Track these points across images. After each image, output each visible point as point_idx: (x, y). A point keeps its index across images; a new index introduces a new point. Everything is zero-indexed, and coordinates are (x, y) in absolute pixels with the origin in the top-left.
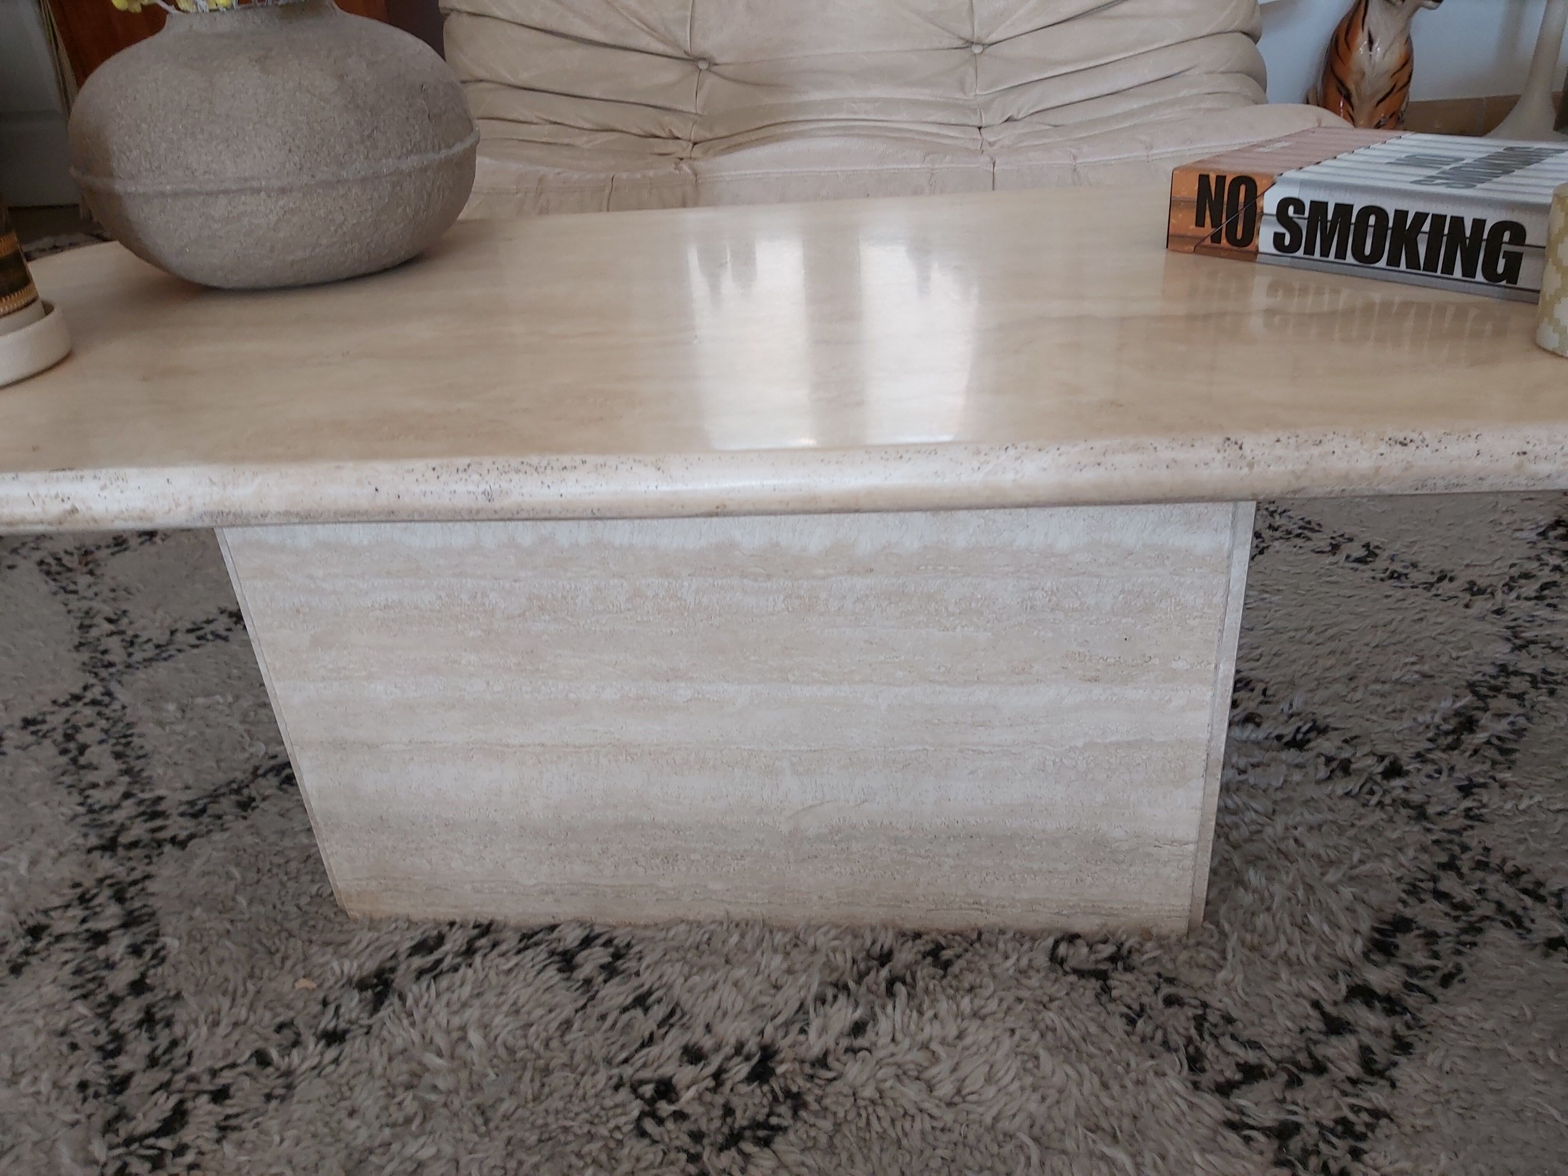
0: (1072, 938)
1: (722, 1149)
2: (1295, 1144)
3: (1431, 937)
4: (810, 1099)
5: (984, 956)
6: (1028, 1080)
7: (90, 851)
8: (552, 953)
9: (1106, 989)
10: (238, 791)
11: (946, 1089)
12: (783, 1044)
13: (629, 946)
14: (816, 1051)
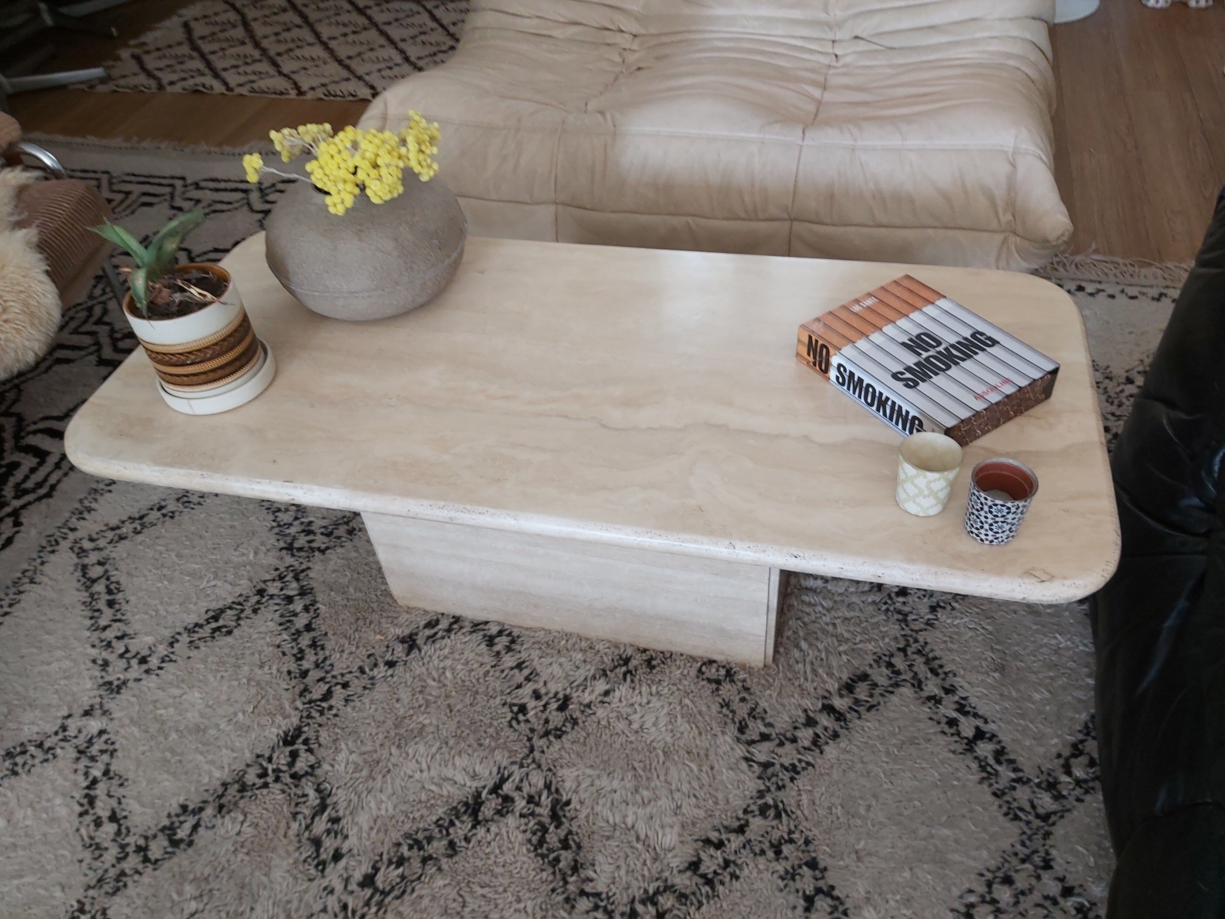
0: (711, 662)
1: (541, 737)
2: (770, 771)
3: (875, 685)
4: (580, 721)
5: (669, 667)
6: (670, 727)
7: (281, 549)
8: (485, 636)
9: (717, 690)
10: (347, 523)
11: (635, 726)
12: (575, 695)
13: (519, 637)
14: (587, 701)
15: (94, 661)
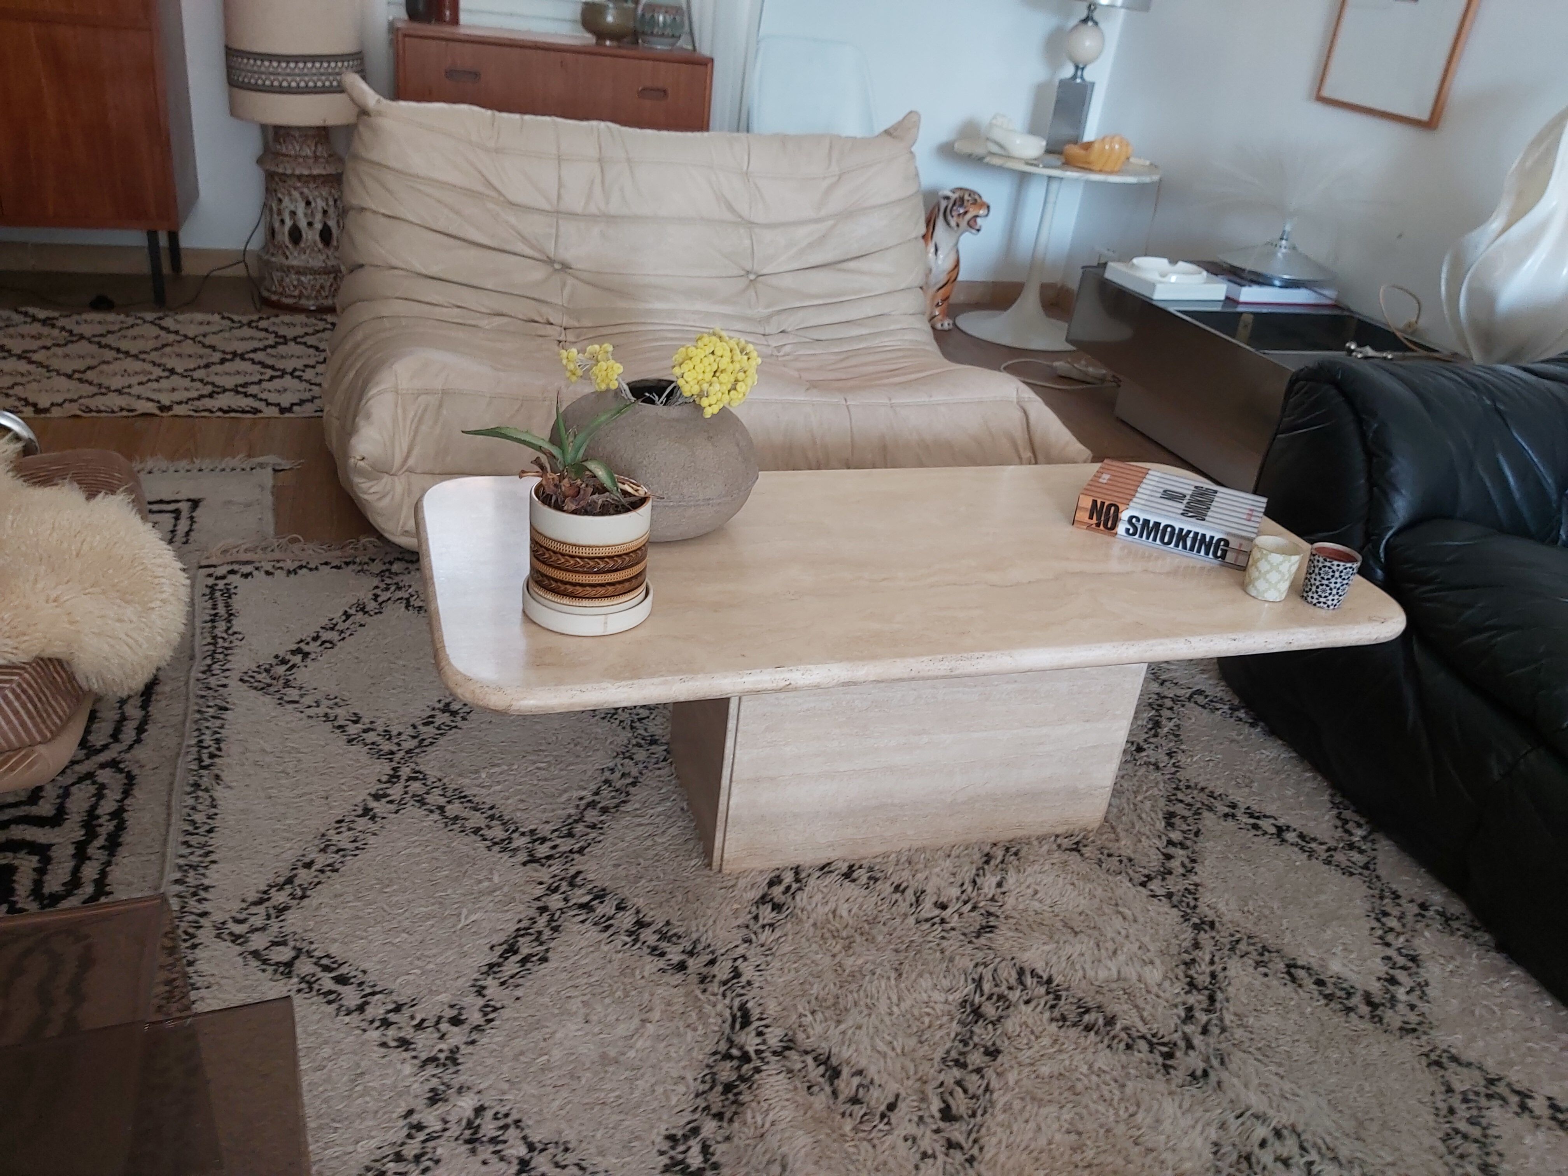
0: (1060, 836)
1: (978, 937)
2: (1175, 899)
4: (999, 913)
5: (1030, 848)
7: (525, 864)
9: (1082, 855)
10: (580, 820)
11: (1047, 901)
14: (989, 896)
15: (384, 1045)
